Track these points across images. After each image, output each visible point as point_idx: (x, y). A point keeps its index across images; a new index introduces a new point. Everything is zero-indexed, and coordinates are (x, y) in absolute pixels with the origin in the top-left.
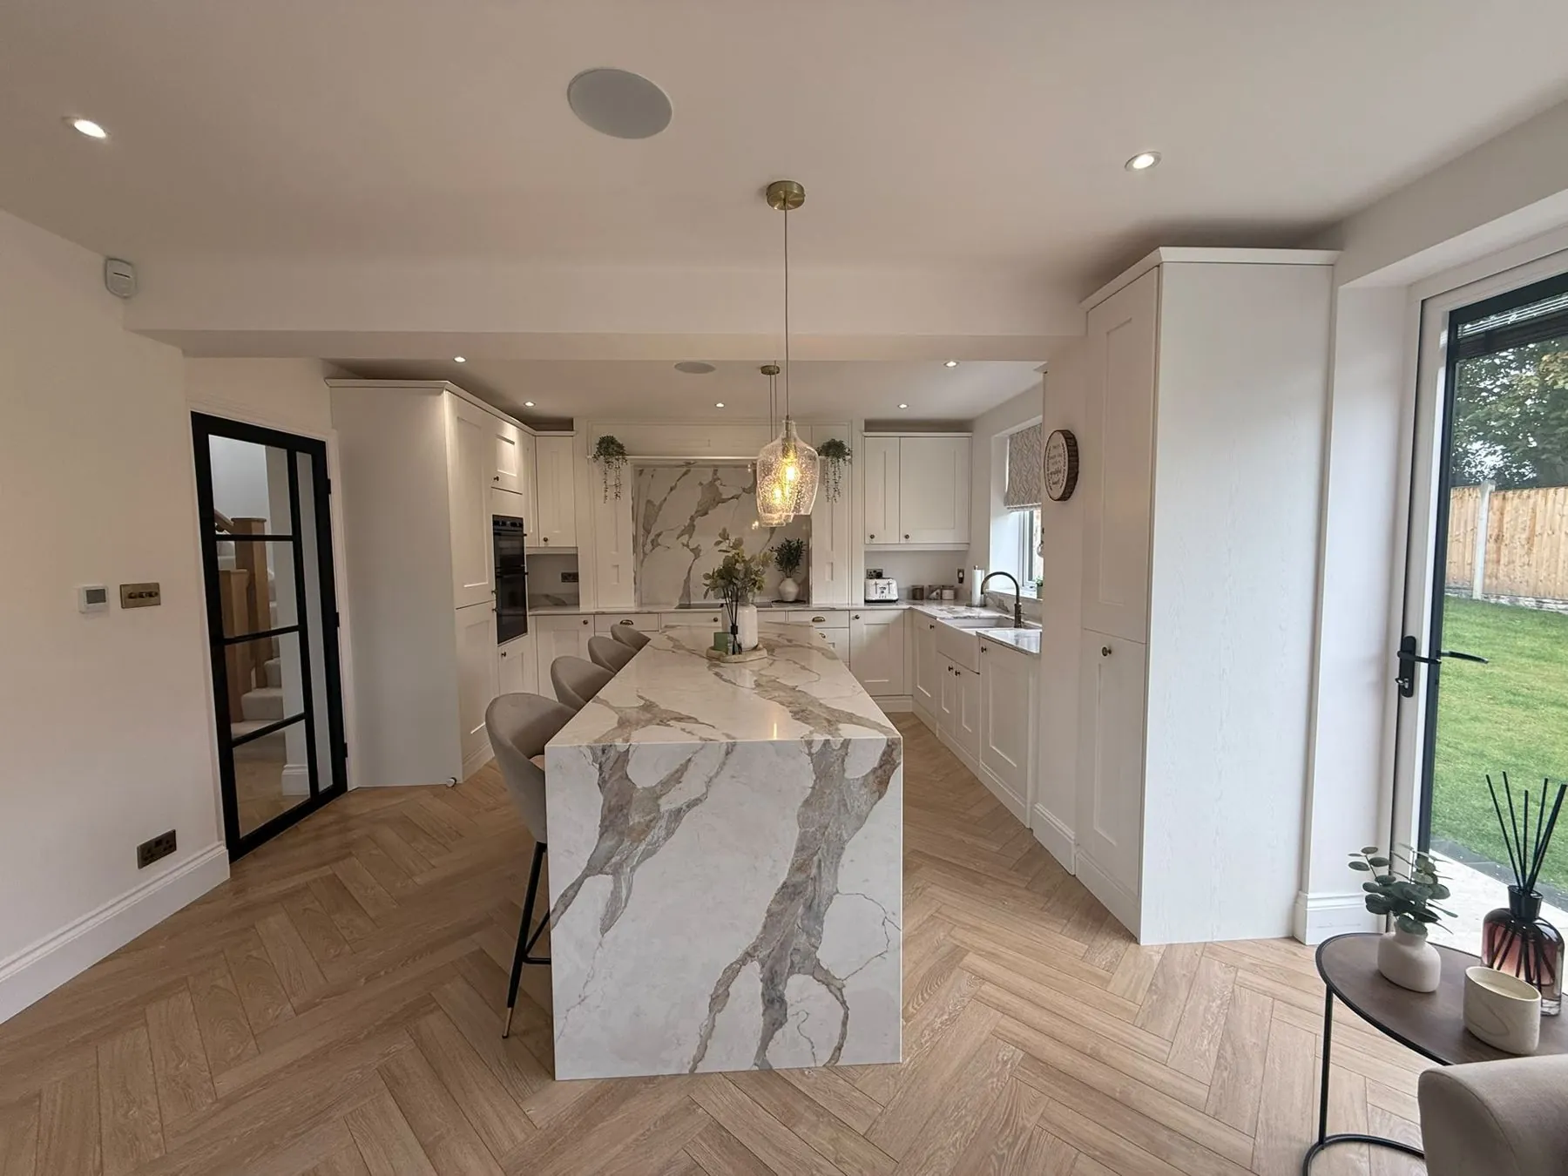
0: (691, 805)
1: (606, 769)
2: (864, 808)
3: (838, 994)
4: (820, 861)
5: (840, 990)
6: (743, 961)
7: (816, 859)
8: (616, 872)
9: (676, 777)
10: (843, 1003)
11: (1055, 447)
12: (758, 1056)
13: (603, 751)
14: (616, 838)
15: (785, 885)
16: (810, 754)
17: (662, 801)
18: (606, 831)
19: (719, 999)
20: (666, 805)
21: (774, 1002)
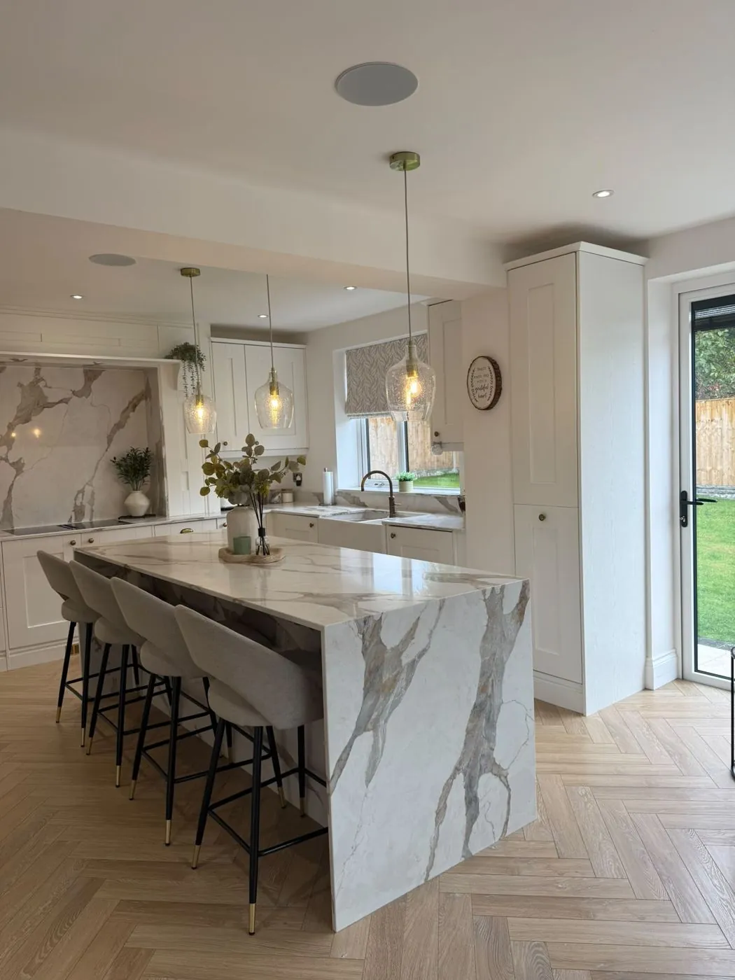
0: (420, 655)
1: (367, 637)
2: (513, 634)
3: (505, 781)
4: (493, 681)
5: (506, 777)
6: (453, 777)
7: (490, 680)
8: (375, 728)
9: (411, 635)
10: (508, 787)
11: (479, 369)
12: (464, 848)
13: (365, 622)
14: (375, 697)
15: (475, 707)
16: (485, 600)
17: (403, 658)
18: (368, 692)
19: (440, 813)
20: (405, 660)
21: (472, 801)
